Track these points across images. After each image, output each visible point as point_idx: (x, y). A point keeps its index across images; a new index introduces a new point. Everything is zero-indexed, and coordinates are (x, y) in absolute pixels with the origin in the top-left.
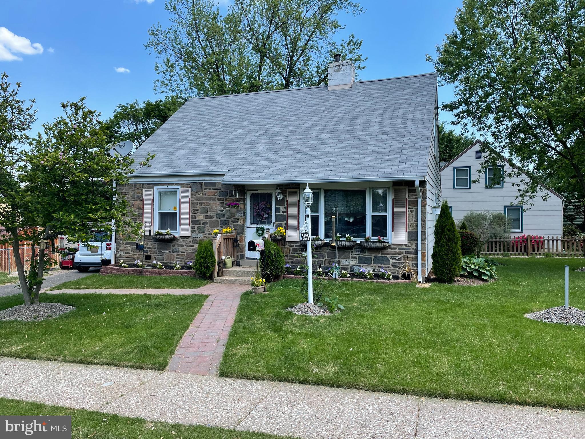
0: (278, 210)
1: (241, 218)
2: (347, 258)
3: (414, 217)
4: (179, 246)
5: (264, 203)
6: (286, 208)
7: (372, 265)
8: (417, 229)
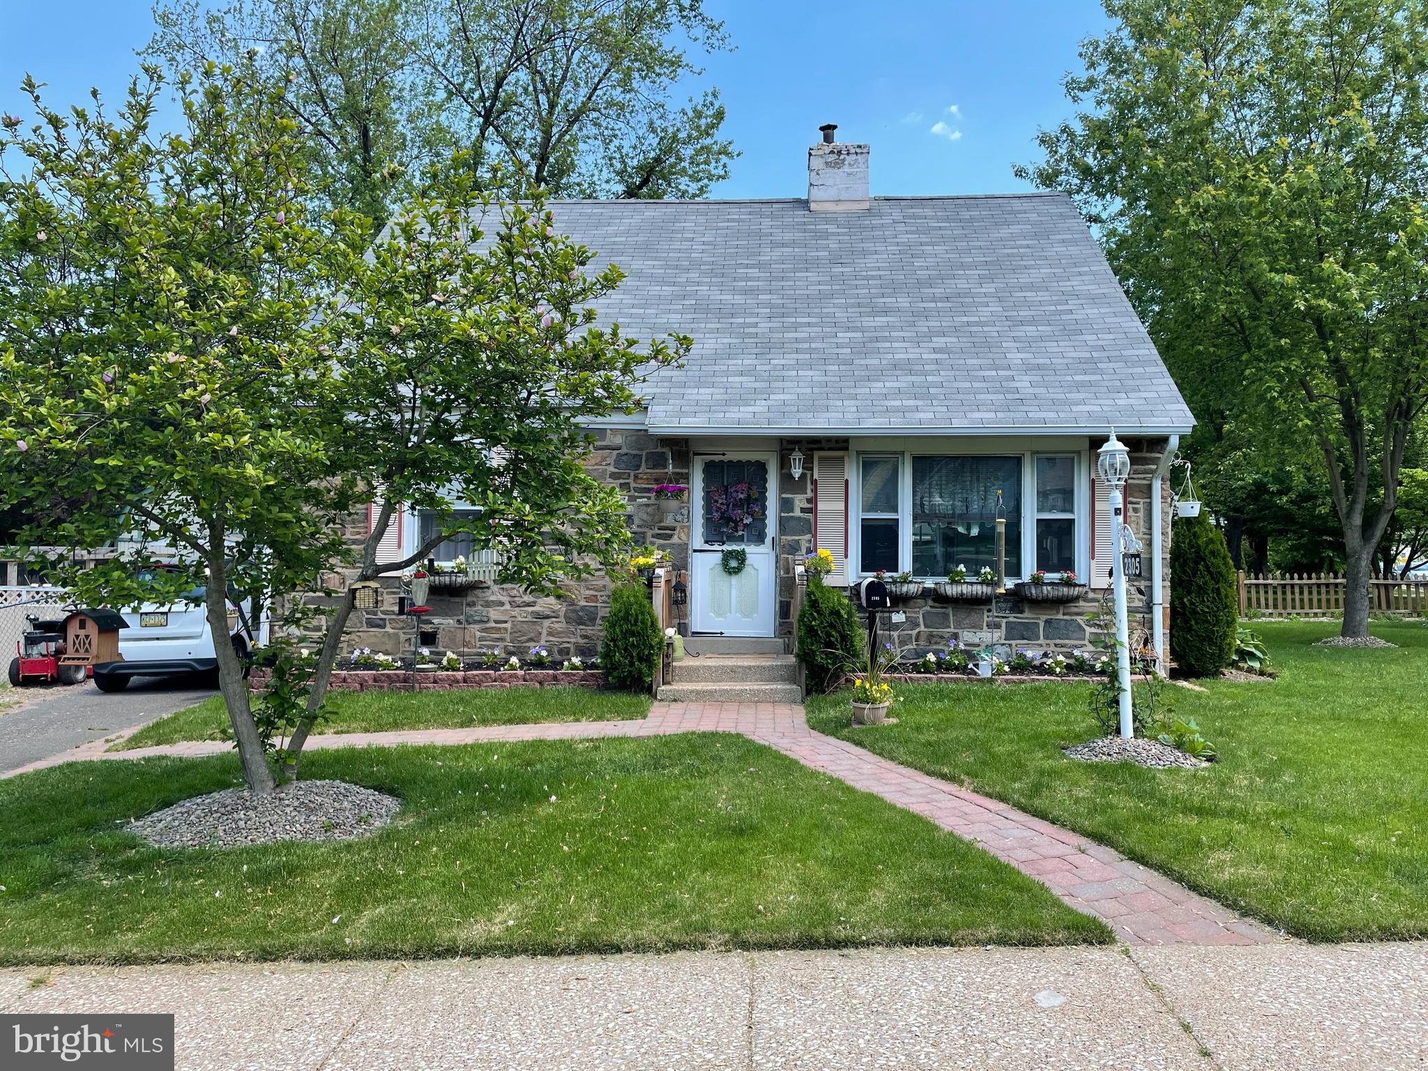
0: (786, 505)
1: (682, 528)
2: (977, 627)
3: (1142, 523)
4: (488, 604)
5: (745, 486)
6: (813, 500)
7: (1042, 641)
8: (1151, 553)
